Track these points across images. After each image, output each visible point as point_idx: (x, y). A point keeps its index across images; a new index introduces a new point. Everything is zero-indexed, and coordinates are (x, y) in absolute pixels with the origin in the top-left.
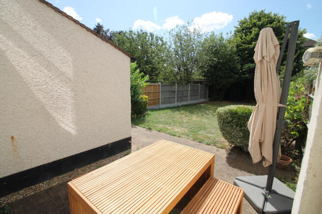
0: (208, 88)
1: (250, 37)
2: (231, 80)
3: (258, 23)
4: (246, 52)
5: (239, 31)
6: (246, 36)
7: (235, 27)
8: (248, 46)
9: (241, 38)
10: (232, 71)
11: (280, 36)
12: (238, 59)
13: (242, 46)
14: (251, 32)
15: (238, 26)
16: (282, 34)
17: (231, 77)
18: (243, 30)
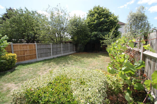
0: (75, 45)
1: (94, 18)
2: (86, 41)
3: (97, 11)
4: (93, 26)
5: (89, 16)
6: (92, 18)
7: (87, 13)
8: (93, 22)
9: (90, 19)
10: (86, 36)
11: (108, 18)
12: (89, 30)
13: (90, 23)
14: (94, 16)
15: (88, 13)
16: (108, 17)
17: (86, 39)
18: (91, 15)
